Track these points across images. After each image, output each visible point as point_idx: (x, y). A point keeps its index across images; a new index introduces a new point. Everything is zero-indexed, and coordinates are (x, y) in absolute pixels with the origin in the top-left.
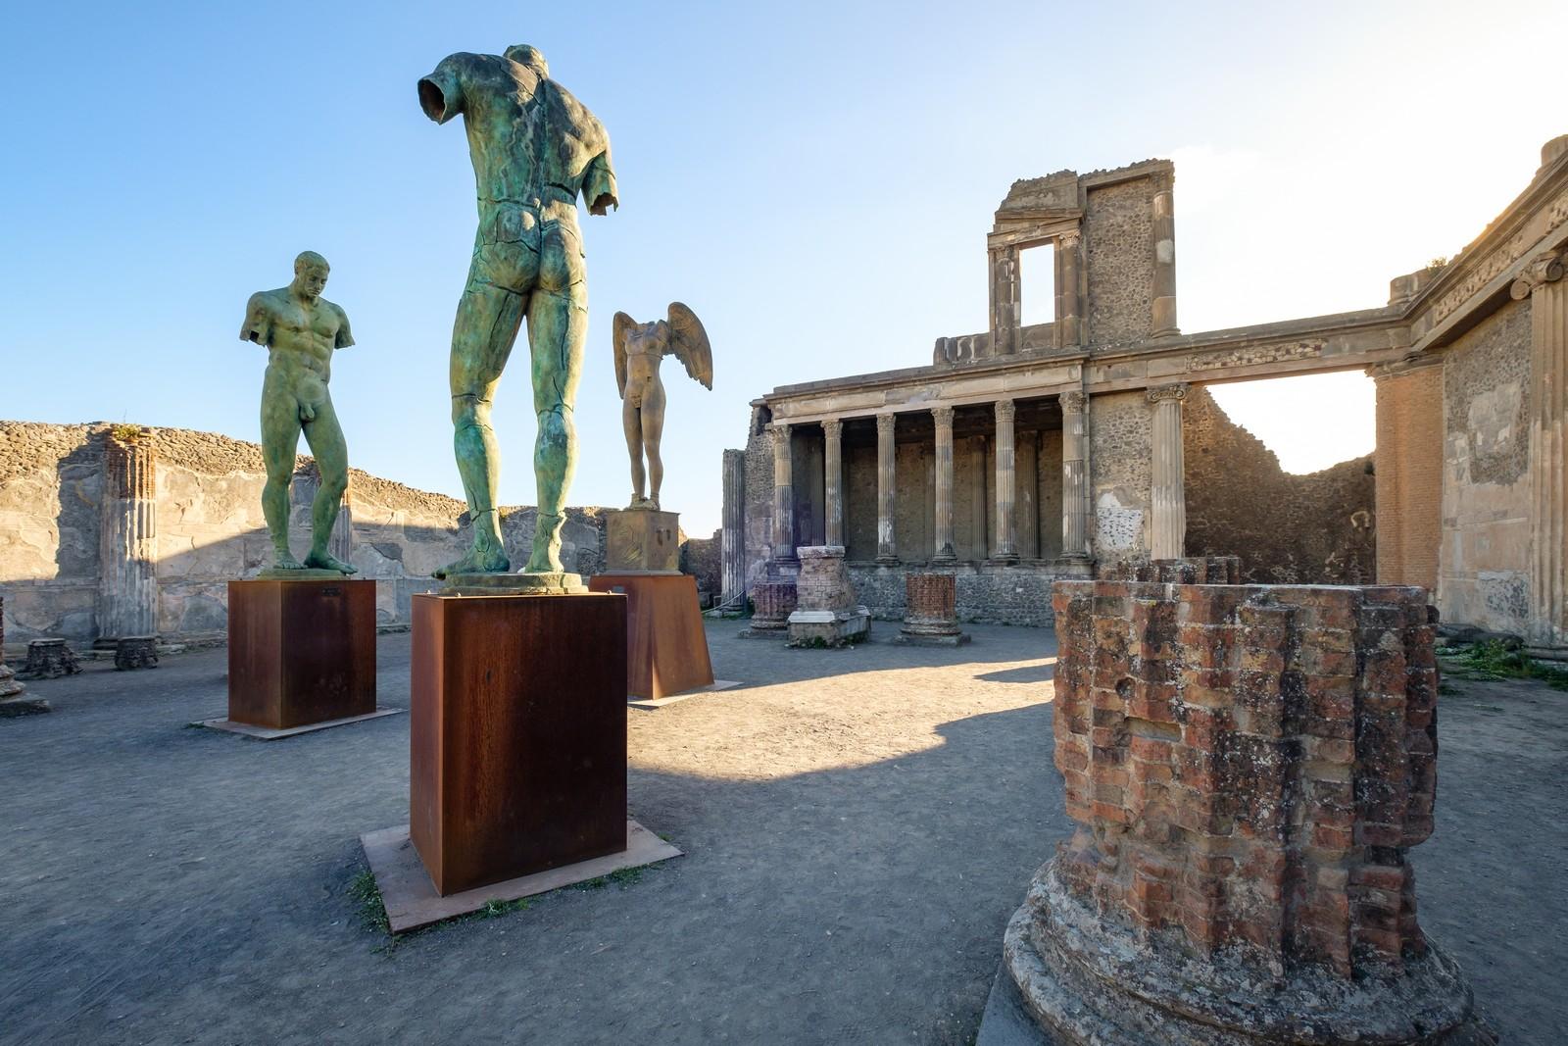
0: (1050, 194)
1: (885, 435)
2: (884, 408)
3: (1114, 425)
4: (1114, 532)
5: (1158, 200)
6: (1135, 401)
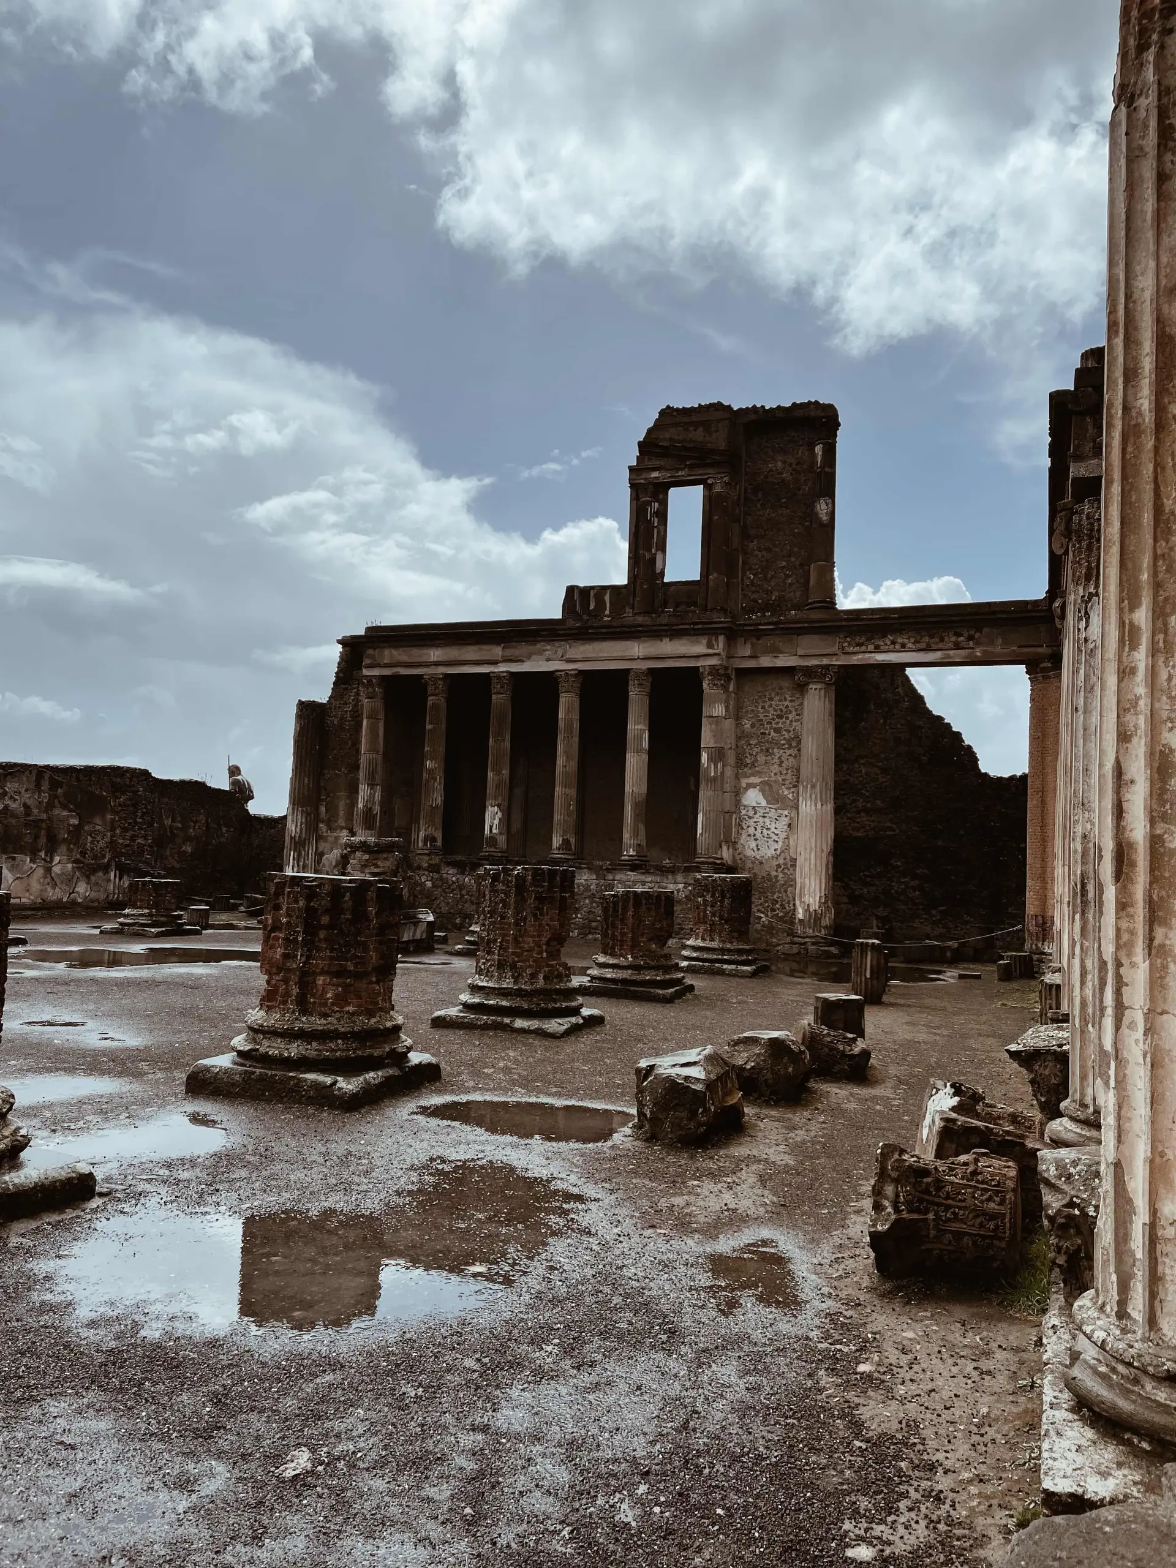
0: (701, 429)
1: (500, 700)
2: (501, 665)
3: (763, 707)
4: (758, 835)
5: (818, 449)
6: (784, 682)
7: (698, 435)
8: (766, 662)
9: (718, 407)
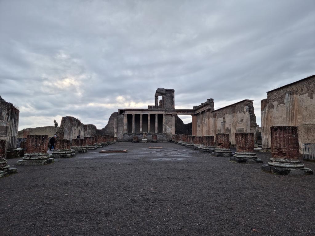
1: (141, 117)
2: (141, 113)
3: (168, 118)
5: (173, 94)
6: (170, 116)
7: (162, 91)
8: (169, 114)
9: (164, 89)
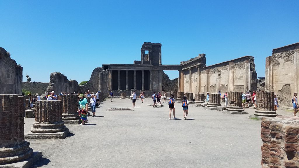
1: (127, 73)
2: (127, 69)
3: (155, 74)
4: (155, 87)
5: (160, 48)
6: (157, 71)
7: (148, 46)
8: (156, 69)
9: (150, 43)
